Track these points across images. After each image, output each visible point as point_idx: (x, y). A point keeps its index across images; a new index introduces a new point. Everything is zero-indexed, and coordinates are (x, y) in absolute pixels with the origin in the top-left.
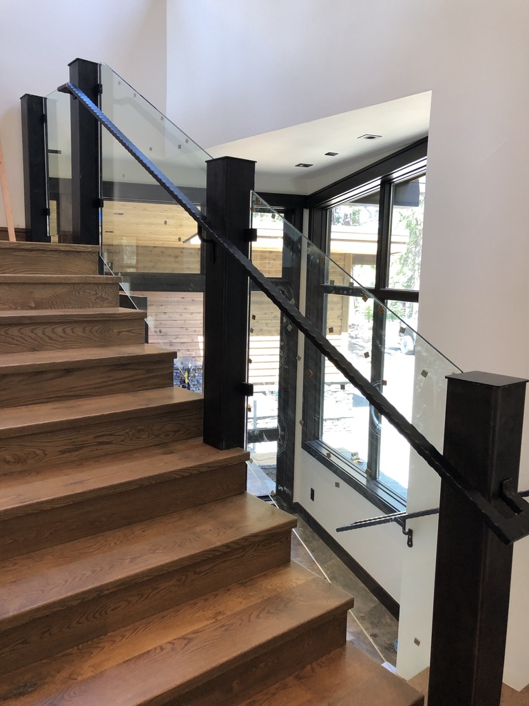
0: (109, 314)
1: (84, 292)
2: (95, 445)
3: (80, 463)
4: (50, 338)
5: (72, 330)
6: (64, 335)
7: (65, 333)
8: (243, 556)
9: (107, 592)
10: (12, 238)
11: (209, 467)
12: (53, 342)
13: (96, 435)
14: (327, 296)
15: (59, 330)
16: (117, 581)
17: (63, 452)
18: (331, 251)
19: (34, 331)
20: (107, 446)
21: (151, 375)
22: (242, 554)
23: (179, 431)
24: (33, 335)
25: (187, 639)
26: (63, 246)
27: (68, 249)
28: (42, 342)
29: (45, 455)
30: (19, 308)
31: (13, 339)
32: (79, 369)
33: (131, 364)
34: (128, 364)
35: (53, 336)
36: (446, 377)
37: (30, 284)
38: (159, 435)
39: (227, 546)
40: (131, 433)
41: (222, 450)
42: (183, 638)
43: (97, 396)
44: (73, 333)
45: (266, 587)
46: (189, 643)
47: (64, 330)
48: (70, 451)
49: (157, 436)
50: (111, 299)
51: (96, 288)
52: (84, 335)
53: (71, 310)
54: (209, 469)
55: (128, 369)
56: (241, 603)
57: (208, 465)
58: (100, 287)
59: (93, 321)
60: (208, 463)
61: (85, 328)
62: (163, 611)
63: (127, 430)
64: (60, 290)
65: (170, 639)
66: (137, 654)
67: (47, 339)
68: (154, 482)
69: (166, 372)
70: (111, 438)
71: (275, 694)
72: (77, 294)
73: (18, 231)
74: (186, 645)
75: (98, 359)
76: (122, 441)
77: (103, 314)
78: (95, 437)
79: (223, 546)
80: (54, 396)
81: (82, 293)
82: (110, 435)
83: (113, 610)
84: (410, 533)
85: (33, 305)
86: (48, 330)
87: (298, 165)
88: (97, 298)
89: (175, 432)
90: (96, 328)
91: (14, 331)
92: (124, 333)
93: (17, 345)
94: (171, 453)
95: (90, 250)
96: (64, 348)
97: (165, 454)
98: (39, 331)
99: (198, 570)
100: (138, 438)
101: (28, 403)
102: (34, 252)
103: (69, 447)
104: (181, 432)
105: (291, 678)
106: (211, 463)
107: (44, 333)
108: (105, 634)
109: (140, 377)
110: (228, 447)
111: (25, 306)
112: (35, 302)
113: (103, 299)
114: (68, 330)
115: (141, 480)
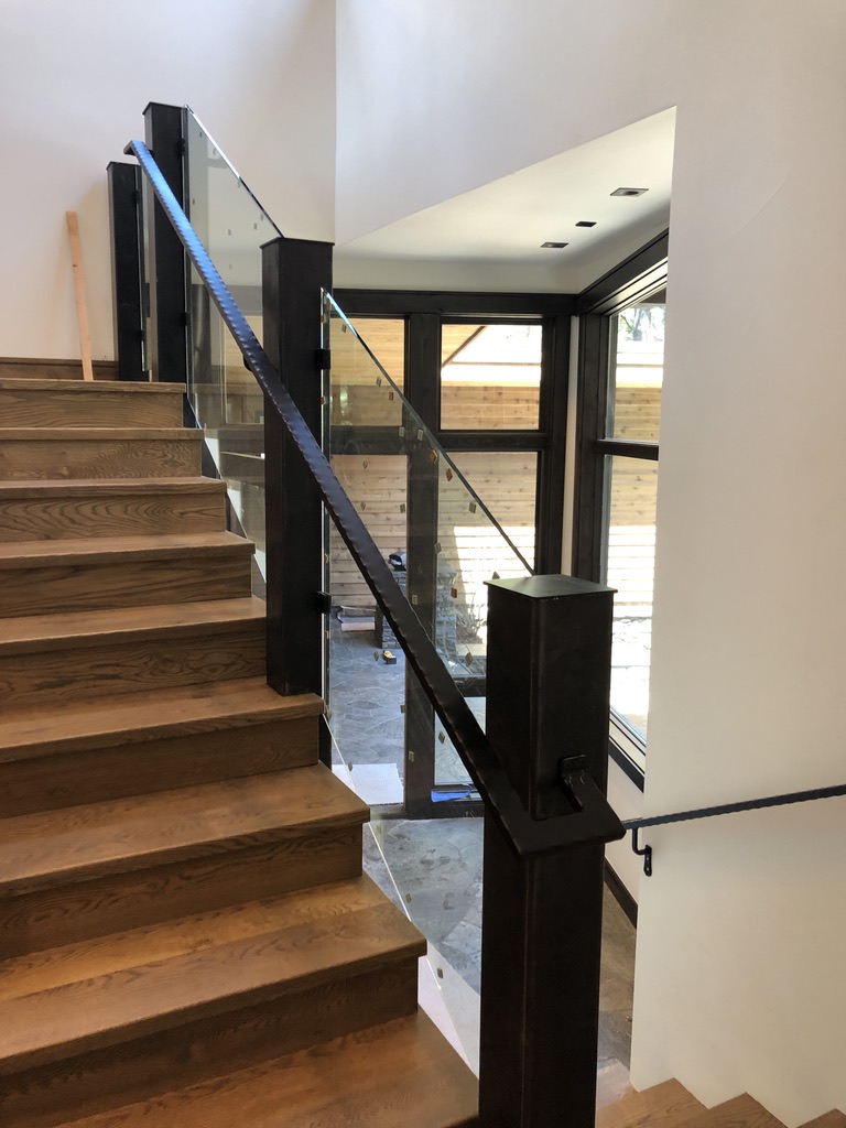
0: (164, 486)
1: (145, 453)
2: (91, 679)
3: (62, 705)
4: (73, 521)
5: (107, 509)
6: (93, 516)
7: (95, 513)
8: (269, 859)
9: (22, 892)
10: (88, 376)
11: (249, 721)
12: (77, 526)
13: (93, 664)
14: (610, 460)
15: (86, 509)
16: (39, 877)
17: (40, 687)
18: (617, 386)
19: (48, 510)
20: (108, 682)
21: (212, 578)
22: (270, 855)
23: (233, 664)
24: (46, 517)
25: (134, 974)
26: (125, 385)
27: (133, 389)
28: (59, 526)
29: (13, 689)
30: (44, 477)
31: (15, 521)
32: (95, 567)
33: (179, 560)
34: (173, 561)
35: (77, 518)
36: (485, 583)
37: (61, 441)
38: (199, 669)
39: (236, 840)
40: (152, 663)
41: (283, 695)
42: (130, 971)
43: (123, 607)
44: (108, 513)
45: (298, 911)
46: (132, 980)
47: (93, 508)
48: (51, 686)
49: (196, 670)
50: (187, 464)
51: (164, 447)
52: (125, 516)
53: (123, 480)
54: (248, 724)
55: (174, 569)
56: (246, 930)
57: (247, 717)
58: (171, 445)
59: (140, 496)
60: (247, 715)
61: (127, 506)
62: (122, 931)
63: (145, 660)
64: (107, 450)
65: (110, 970)
66: (51, 986)
67: (67, 522)
68: (151, 737)
69: (236, 574)
70: (118, 670)
71: (265, 1073)
72: (134, 456)
73: (97, 365)
74: (128, 981)
75: (123, 553)
76: (137, 675)
77: (154, 486)
78: (92, 667)
79: (227, 840)
80: (56, 605)
81: (141, 454)
82: (118, 665)
83: (38, 920)
84: (648, 851)
85: (65, 472)
86: (69, 509)
87: (546, 245)
88: (166, 462)
89: (227, 666)
90: (145, 507)
91: (17, 510)
92: (191, 514)
93: (23, 530)
94: (208, 696)
95: (168, 390)
96: (95, 535)
97: (195, 697)
98: (55, 511)
99: (187, 874)
100: (163, 672)
101: (13, 614)
102: (83, 395)
103: (50, 680)
104: (236, 667)
105: (303, 1053)
106: (254, 714)
107: (62, 514)
108: (25, 953)
109: (191, 581)
110: (294, 692)
111: (54, 474)
112: (68, 468)
113: (174, 464)
114: (101, 510)
115: (129, 732)
